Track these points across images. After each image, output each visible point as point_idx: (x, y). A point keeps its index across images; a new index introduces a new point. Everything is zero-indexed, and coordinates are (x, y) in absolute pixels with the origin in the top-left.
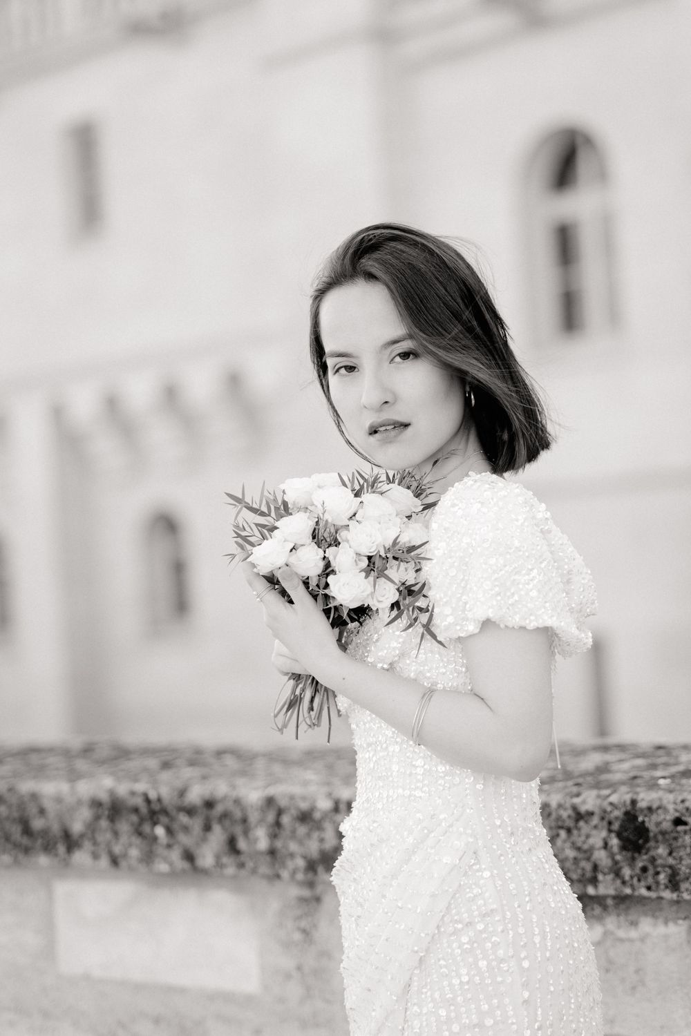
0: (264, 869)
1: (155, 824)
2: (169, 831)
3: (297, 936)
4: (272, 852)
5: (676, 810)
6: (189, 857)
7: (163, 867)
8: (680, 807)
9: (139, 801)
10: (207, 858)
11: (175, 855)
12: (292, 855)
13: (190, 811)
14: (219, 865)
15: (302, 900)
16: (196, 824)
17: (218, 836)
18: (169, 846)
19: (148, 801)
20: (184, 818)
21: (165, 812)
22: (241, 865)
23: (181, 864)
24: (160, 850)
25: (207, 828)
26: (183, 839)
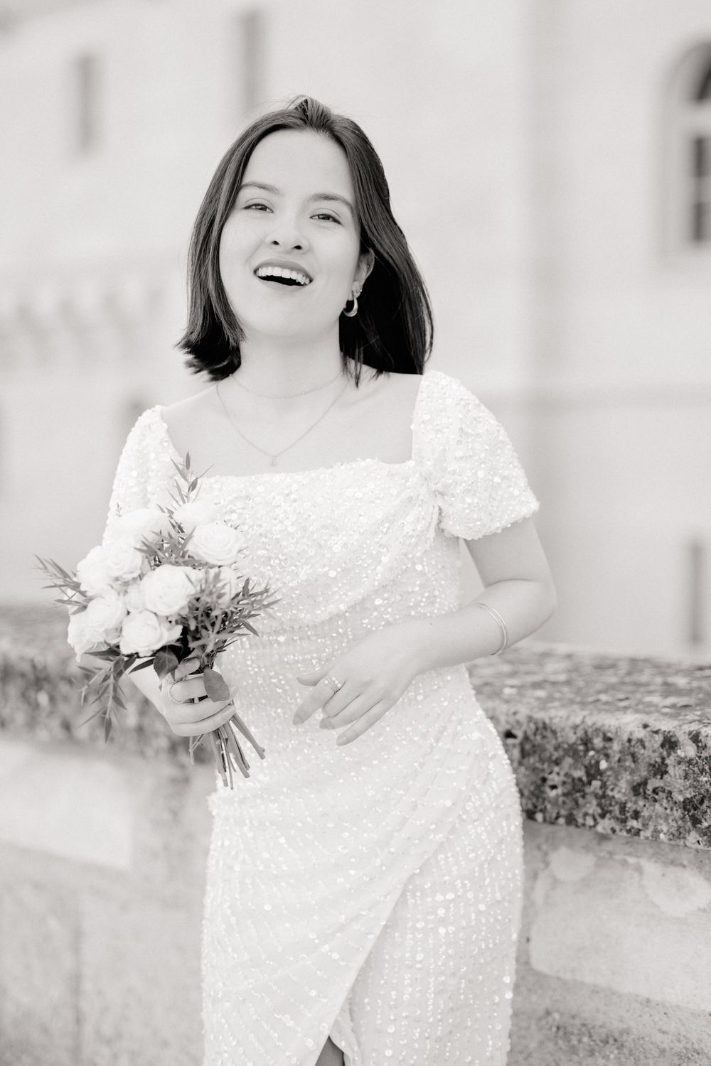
0: (132, 745)
1: (39, 689)
2: (52, 699)
3: (167, 816)
4: (140, 730)
5: (507, 722)
6: (67, 726)
7: (43, 734)
8: (512, 719)
9: (26, 667)
10: (82, 732)
11: (55, 724)
12: (157, 734)
13: (69, 681)
14: (93, 738)
15: (174, 781)
18: (51, 713)
19: (34, 667)
20: (64, 688)
21: (47, 679)
22: (111, 740)
23: (59, 732)
24: (43, 718)
26: (65, 709)
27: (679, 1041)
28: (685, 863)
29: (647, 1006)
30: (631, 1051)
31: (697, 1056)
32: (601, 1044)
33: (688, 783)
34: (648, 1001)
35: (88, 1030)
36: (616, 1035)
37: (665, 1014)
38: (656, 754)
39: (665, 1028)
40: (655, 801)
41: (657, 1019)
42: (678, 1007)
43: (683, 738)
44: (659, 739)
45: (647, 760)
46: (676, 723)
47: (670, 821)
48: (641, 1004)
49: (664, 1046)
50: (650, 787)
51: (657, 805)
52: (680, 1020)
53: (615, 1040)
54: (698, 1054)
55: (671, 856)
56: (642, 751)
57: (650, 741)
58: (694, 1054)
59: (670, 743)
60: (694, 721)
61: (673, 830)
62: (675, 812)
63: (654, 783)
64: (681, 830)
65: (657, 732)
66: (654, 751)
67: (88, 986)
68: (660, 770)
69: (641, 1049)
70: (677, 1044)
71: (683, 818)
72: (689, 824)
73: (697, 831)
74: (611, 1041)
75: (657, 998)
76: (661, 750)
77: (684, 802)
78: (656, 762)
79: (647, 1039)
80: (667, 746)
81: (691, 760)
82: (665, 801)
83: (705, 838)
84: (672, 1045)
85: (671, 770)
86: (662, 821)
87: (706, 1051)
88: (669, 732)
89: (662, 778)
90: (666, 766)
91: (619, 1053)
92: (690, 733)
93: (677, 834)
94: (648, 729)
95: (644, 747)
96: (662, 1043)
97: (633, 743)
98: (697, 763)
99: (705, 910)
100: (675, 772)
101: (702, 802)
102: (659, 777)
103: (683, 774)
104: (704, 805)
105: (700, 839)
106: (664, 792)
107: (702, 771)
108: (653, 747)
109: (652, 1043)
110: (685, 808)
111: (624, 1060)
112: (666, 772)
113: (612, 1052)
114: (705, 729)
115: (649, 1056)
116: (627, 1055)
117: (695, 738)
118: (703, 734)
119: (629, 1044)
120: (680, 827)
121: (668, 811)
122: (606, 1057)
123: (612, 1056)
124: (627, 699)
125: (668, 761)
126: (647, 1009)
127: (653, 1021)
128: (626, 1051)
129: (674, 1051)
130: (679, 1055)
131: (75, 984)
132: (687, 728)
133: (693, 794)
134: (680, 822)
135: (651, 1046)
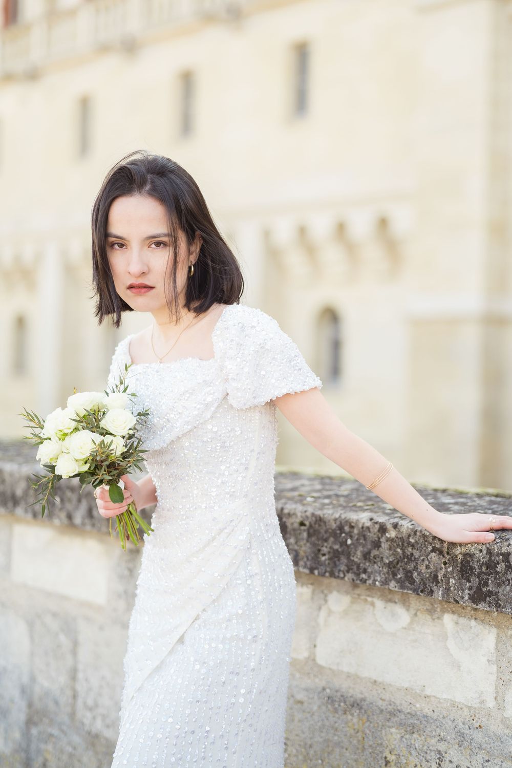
0: (103, 529)
2: (62, 500)
3: (126, 572)
5: (302, 517)
6: (70, 517)
7: (56, 522)
8: (304, 515)
10: (78, 519)
11: (63, 515)
14: (83, 524)
15: (131, 551)
16: (74, 497)
17: (84, 506)
18: (61, 509)
20: (69, 494)
22: (93, 525)
23: (65, 521)
24: (57, 511)
25: (79, 501)
26: (69, 506)
27: (390, 705)
28: (397, 601)
29: (375, 685)
30: (365, 711)
31: (399, 713)
32: (350, 707)
33: (391, 552)
34: (375, 681)
35: (80, 702)
36: (359, 702)
37: (384, 689)
38: (375, 536)
39: (383, 698)
40: (375, 563)
41: (379, 692)
42: (390, 685)
43: (389, 526)
44: (377, 526)
45: (371, 539)
46: (387, 518)
47: (381, 574)
48: (372, 683)
49: (383, 708)
50: (372, 555)
51: (375, 566)
52: (392, 692)
53: (358, 705)
54: (400, 712)
55: (389, 597)
56: (369, 534)
57: (373, 528)
58: (398, 712)
59: (383, 529)
60: (397, 517)
61: (383, 580)
62: (384, 569)
63: (375, 552)
64: (387, 580)
65: (376, 523)
66: (375, 534)
67: (80, 675)
68: (377, 545)
69: (371, 710)
70: (389, 707)
71: (388, 573)
72: (391, 576)
73: (395, 580)
74: (356, 705)
75: (380, 680)
76: (378, 533)
77: (389, 563)
78: (375, 540)
79: (374, 704)
80: (381, 531)
81: (393, 539)
82: (379, 563)
83: (399, 584)
84: (386, 707)
85: (383, 545)
86: (377, 575)
87: (404, 710)
88: (383, 523)
89: (378, 550)
90: (380, 542)
91: (360, 712)
92: (393, 523)
93: (385, 582)
94: (373, 521)
95: (370, 532)
96: (382, 706)
97: (364, 529)
98: (396, 541)
99: (405, 628)
100: (385, 546)
101: (398, 563)
102: (377, 549)
103: (388, 547)
104: (399, 566)
105: (396, 585)
106: (379, 557)
107: (398, 545)
108: (374, 531)
109: (377, 706)
110: (389, 568)
111: (361, 716)
112: (380, 546)
113: (356, 712)
114: (401, 521)
115: (375, 713)
116: (363, 713)
117: (395, 526)
118: (400, 524)
119: (365, 707)
120: (386, 578)
121: (381, 569)
122: (352, 715)
123: (356, 714)
125: (381, 540)
126: (375, 686)
127: (378, 693)
128: (363, 711)
129: (387, 711)
130: (390, 713)
131: (73, 675)
132: (392, 521)
133: (393, 559)
134: (387, 575)
135: (376, 708)
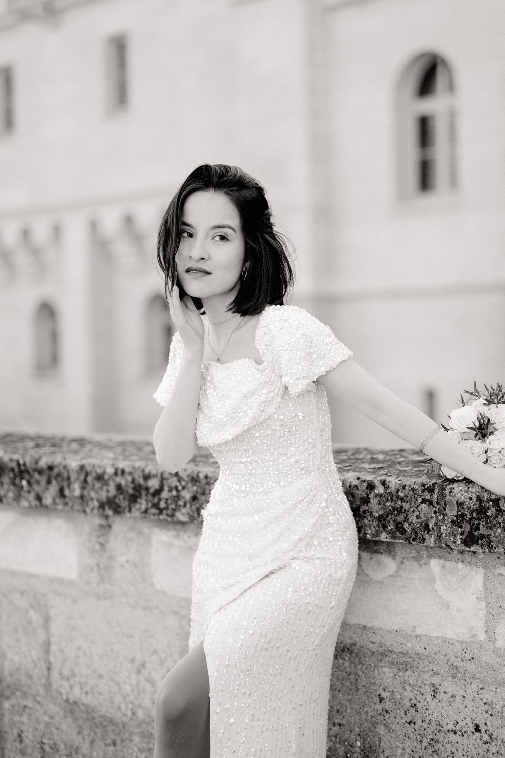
0: (77, 507)
1: (22, 478)
2: (29, 483)
3: (98, 547)
4: (82, 497)
6: (39, 498)
7: (25, 504)
9: (14, 465)
10: (48, 500)
11: (32, 497)
12: (92, 499)
13: (41, 472)
14: (54, 503)
15: (101, 526)
16: (43, 480)
17: (54, 487)
18: (29, 492)
19: (19, 464)
20: (37, 476)
21: (27, 472)
22: (66, 504)
23: (35, 503)
24: (24, 494)
25: (49, 482)
26: (38, 488)
27: (381, 647)
28: (382, 551)
30: (356, 654)
31: (390, 654)
32: (341, 652)
33: (380, 507)
34: (365, 627)
35: (55, 674)
36: (349, 647)
37: (374, 633)
38: (364, 493)
39: (373, 641)
40: (364, 517)
41: (369, 636)
42: (380, 628)
43: (377, 483)
44: (365, 484)
45: (360, 496)
46: (374, 476)
47: (372, 527)
48: (361, 629)
49: (374, 650)
50: (361, 511)
51: (365, 520)
52: (382, 635)
53: (348, 649)
54: (391, 652)
55: (375, 548)
56: (357, 492)
57: (361, 486)
58: (389, 653)
59: (371, 486)
60: (383, 474)
61: (374, 532)
62: (374, 523)
63: (364, 508)
64: (378, 532)
65: (364, 481)
66: (363, 491)
67: (54, 648)
68: (366, 501)
69: (362, 653)
70: (380, 648)
71: (378, 526)
72: (382, 528)
73: (385, 532)
74: (346, 650)
75: (369, 625)
76: (366, 490)
77: (378, 517)
78: (364, 497)
79: (365, 647)
80: (369, 488)
81: (382, 494)
82: (369, 517)
83: (390, 535)
84: (377, 649)
85: (372, 501)
86: (368, 528)
87: (395, 650)
88: (370, 481)
89: (367, 505)
90: (369, 498)
91: (350, 656)
92: (381, 481)
93: (375, 534)
94: (360, 480)
95: (358, 489)
96: (373, 648)
97: (352, 487)
98: (385, 496)
99: (392, 576)
100: (374, 501)
101: (387, 516)
102: (365, 505)
103: (378, 502)
104: (389, 518)
105: (387, 536)
106: (368, 512)
107: (387, 500)
108: (362, 489)
109: (367, 649)
110: (379, 520)
111: (353, 659)
112: (369, 502)
113: (347, 656)
114: (388, 478)
115: (366, 656)
116: (355, 657)
117: (383, 483)
118: (388, 481)
119: (356, 651)
120: (377, 530)
121: (371, 522)
122: (344, 659)
123: (347, 658)
124: (351, 466)
125: (370, 496)
126: (364, 631)
127: (368, 637)
128: (354, 655)
129: (379, 652)
130: (381, 654)
131: (47, 648)
132: (379, 478)
133: (383, 512)
134: (377, 528)
135: (366, 651)
